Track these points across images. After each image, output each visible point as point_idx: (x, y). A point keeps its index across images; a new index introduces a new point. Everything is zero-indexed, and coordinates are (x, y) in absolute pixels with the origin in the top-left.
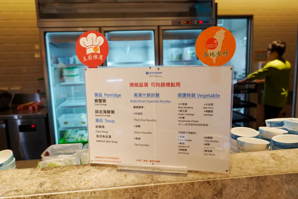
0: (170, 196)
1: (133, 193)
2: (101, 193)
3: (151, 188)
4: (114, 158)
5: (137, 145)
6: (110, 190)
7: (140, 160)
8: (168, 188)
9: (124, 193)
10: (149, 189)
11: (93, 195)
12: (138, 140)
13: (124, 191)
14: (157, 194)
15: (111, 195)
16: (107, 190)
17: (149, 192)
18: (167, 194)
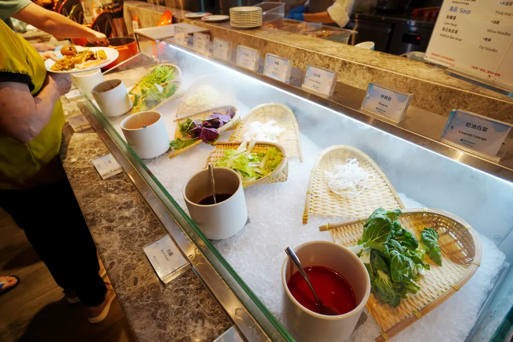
0: (482, 111)
1: (442, 92)
2: (411, 81)
3: (464, 95)
4: (450, 59)
5: (483, 48)
6: (421, 81)
7: (477, 68)
8: (484, 102)
9: (433, 89)
10: (461, 94)
11: (405, 80)
12: (487, 42)
13: (434, 87)
14: (468, 104)
15: (420, 86)
16: (418, 80)
17: (460, 98)
18: (479, 108)
